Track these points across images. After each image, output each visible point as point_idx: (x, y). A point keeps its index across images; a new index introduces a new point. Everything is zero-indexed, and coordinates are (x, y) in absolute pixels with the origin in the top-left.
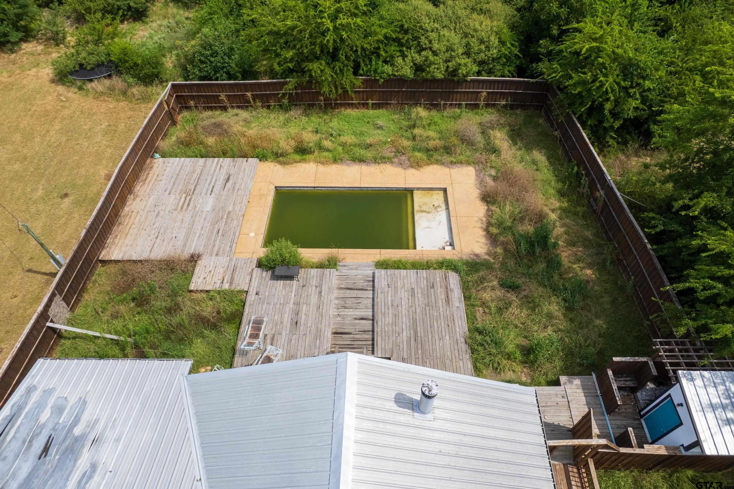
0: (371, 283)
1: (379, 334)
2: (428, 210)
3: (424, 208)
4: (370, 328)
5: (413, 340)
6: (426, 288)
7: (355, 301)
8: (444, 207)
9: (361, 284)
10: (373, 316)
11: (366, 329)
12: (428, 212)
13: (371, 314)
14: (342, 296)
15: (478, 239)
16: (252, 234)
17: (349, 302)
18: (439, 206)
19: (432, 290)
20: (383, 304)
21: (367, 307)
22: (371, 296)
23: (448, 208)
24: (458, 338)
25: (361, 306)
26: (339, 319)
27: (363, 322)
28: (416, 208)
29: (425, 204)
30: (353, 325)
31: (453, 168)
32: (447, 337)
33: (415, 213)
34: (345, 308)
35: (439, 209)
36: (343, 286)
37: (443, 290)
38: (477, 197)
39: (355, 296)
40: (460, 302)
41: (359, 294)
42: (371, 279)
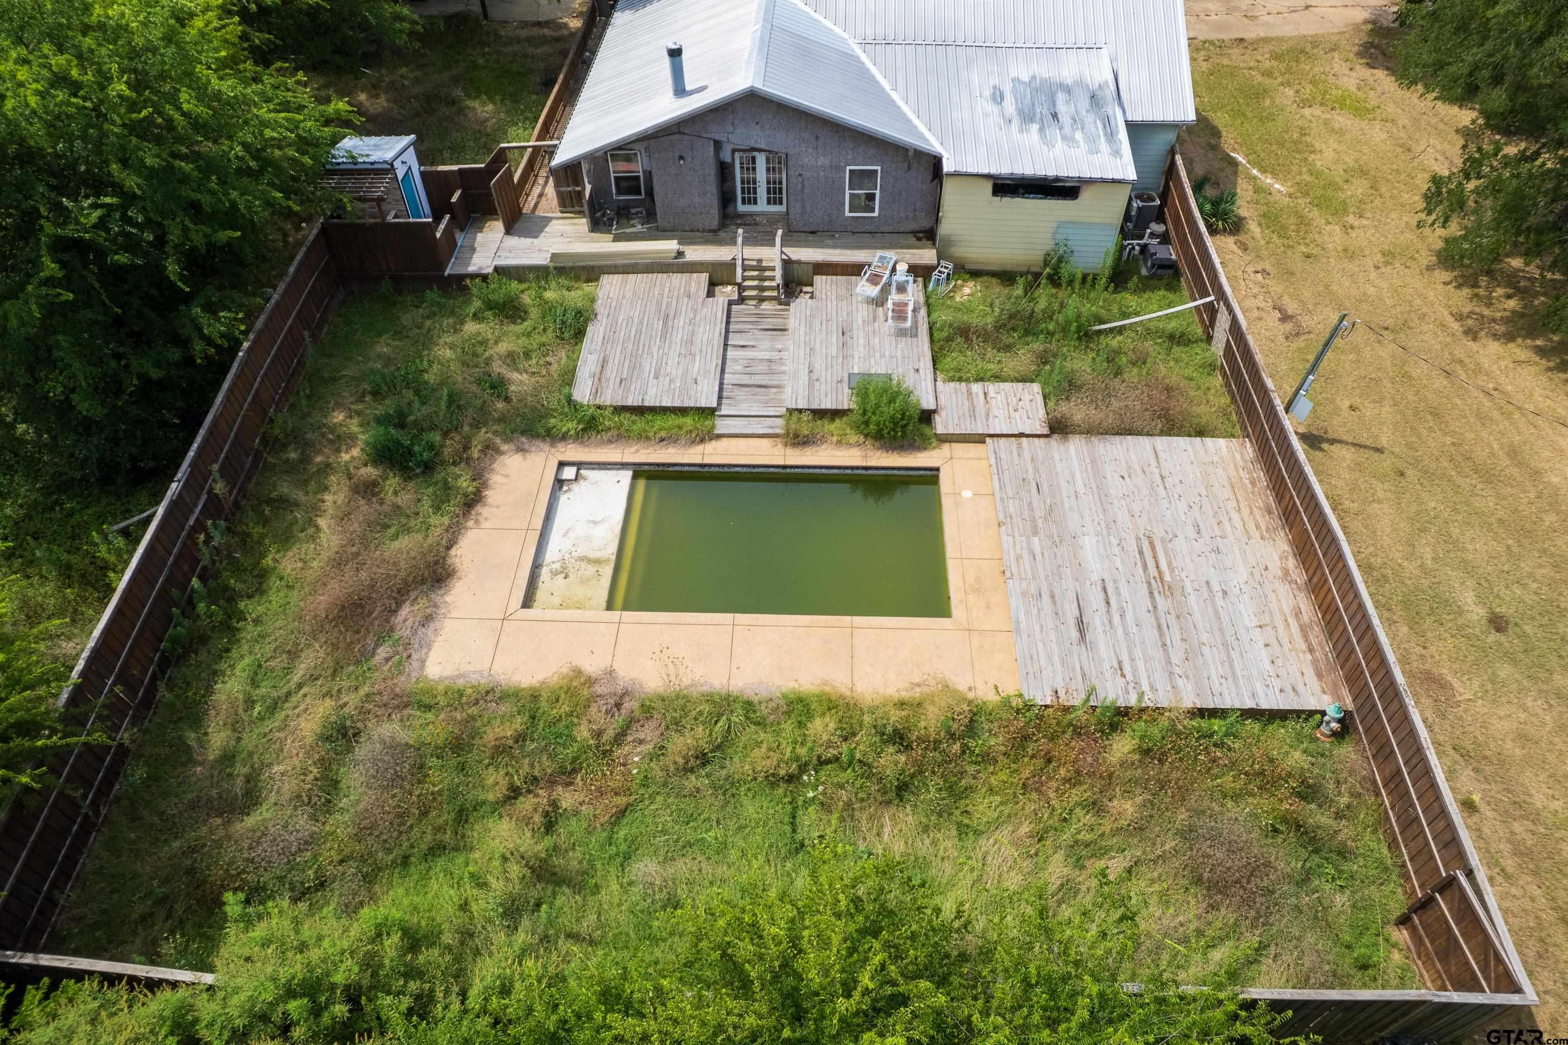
0: (725, 394)
1: (719, 322)
2: (584, 565)
3: (591, 570)
4: (731, 335)
5: (671, 316)
6: (634, 379)
7: (753, 370)
8: (545, 572)
9: (740, 393)
10: (725, 350)
11: (738, 335)
12: (582, 559)
13: (729, 353)
14: (775, 377)
15: (504, 480)
16: (967, 494)
17: (762, 367)
18: (555, 573)
19: (624, 376)
20: (709, 357)
21: (735, 360)
22: (726, 376)
23: (536, 566)
24: (604, 320)
25: (745, 363)
26: (780, 347)
27: (741, 343)
28: (608, 571)
29: (584, 581)
30: (756, 339)
31: (481, 673)
32: (621, 318)
33: (614, 557)
34: (770, 361)
35: (557, 566)
36: (774, 390)
37: (608, 375)
38: (460, 579)
39: (757, 377)
40: (585, 362)
41: (746, 380)
42: (724, 401)
